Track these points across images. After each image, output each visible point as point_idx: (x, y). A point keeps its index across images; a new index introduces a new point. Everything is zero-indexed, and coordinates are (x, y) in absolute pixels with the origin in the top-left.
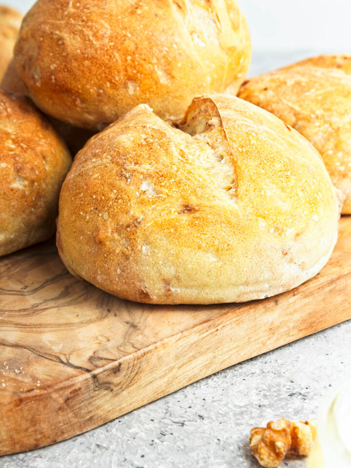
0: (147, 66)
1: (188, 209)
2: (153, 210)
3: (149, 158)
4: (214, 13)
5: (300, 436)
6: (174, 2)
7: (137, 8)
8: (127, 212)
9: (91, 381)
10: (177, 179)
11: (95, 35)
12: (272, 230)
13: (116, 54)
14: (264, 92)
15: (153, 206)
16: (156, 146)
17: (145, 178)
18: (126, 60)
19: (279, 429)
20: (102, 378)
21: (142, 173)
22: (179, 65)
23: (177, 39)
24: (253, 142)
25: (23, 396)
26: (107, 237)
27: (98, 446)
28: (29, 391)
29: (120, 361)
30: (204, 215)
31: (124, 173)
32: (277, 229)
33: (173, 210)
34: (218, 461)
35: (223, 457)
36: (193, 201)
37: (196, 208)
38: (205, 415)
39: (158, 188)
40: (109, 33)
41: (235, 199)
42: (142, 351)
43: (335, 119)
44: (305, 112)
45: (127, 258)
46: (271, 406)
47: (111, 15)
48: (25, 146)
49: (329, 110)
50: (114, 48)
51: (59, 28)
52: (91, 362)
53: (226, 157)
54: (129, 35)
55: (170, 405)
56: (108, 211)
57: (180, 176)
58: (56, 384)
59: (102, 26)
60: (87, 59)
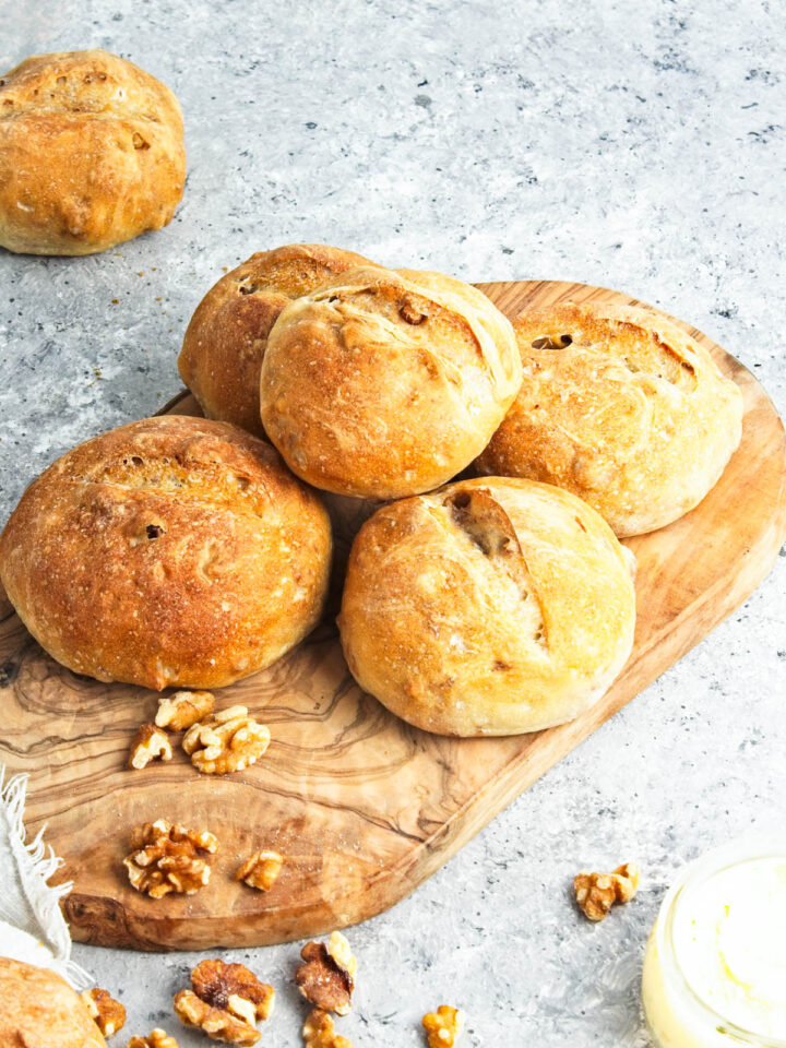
0: (425, 456)
1: (501, 665)
2: (467, 668)
3: (456, 607)
4: (488, 370)
5: (623, 891)
6: (449, 380)
7: (413, 400)
8: (439, 671)
9: (425, 850)
10: (487, 632)
11: (371, 433)
12: (583, 676)
13: (395, 452)
14: (535, 411)
15: (466, 664)
16: (460, 592)
17: (454, 631)
18: (404, 455)
19: (605, 888)
20: (434, 845)
21: (450, 627)
22: (458, 444)
23: (455, 422)
24: (556, 575)
25: (372, 880)
26: (420, 694)
27: (434, 903)
28: (376, 874)
29: (447, 823)
30: (517, 672)
31: (432, 625)
32: (587, 673)
33: (486, 667)
34: (548, 913)
35: (552, 909)
36: (506, 657)
37: (510, 665)
38: (524, 851)
39: (468, 642)
40: (386, 431)
41: (546, 649)
42: (464, 807)
43: (619, 454)
44: (586, 445)
45: (440, 711)
46: (584, 830)
47: (387, 411)
48: (298, 544)
49: (612, 440)
50: (392, 445)
51: (328, 419)
52: (421, 828)
53: (531, 594)
54: (407, 430)
55: (487, 838)
56: (418, 665)
57: (490, 628)
58: (398, 861)
59: (379, 424)
60: (363, 456)
